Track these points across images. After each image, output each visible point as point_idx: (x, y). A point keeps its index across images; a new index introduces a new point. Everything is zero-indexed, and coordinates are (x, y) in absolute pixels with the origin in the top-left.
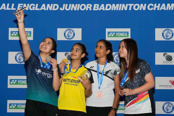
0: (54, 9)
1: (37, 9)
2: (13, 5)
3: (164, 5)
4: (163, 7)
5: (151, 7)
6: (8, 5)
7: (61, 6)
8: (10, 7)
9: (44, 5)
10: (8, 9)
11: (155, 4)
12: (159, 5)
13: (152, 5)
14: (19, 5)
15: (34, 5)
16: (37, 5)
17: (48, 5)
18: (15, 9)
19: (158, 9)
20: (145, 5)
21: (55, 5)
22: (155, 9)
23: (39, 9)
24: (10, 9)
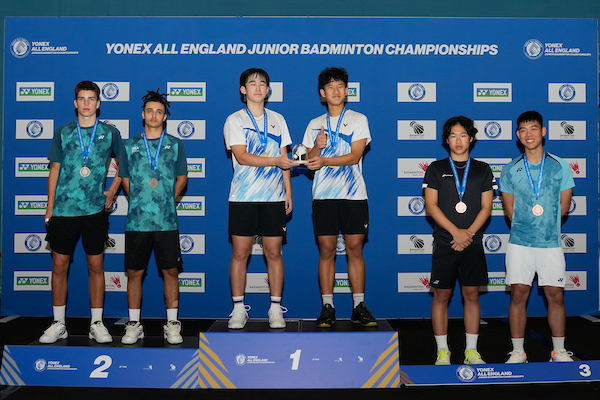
0: (238, 52)
1: (211, 52)
2: (174, 45)
3: (410, 46)
4: (410, 50)
5: (391, 49)
6: (166, 45)
7: (250, 47)
8: (169, 49)
9: (222, 46)
10: (166, 52)
11: (398, 46)
12: (404, 46)
13: (393, 47)
14: (184, 45)
15: (207, 46)
16: (212, 45)
17: (230, 46)
18: (177, 52)
19: (402, 53)
20: (382, 46)
21: (240, 45)
22: (397, 53)
23: (214, 52)
24: (169, 52)
